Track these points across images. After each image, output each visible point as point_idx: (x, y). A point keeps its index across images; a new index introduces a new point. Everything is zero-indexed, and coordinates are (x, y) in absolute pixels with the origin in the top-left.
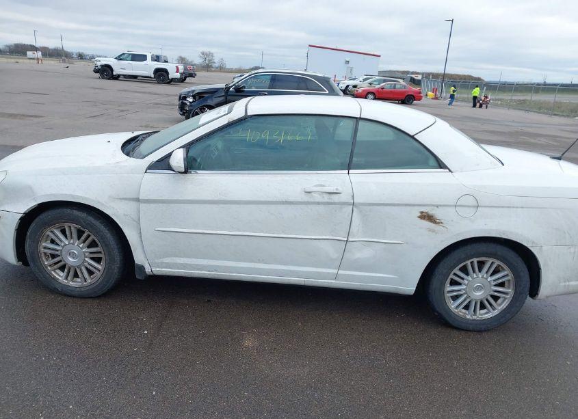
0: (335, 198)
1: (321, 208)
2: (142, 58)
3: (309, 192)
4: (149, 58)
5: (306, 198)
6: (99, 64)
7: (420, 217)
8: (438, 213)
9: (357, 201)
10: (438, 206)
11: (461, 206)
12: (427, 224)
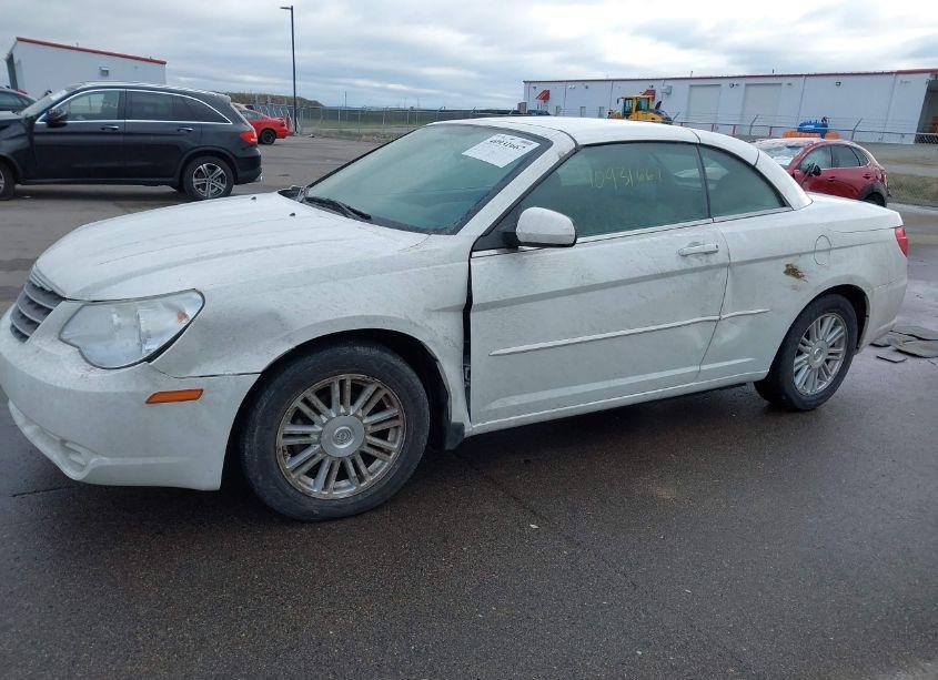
0: (713, 260)
1: (695, 277)
3: (686, 255)
5: (684, 265)
7: (785, 272)
8: (800, 264)
9: (732, 260)
10: (800, 255)
11: (819, 251)
12: (792, 280)
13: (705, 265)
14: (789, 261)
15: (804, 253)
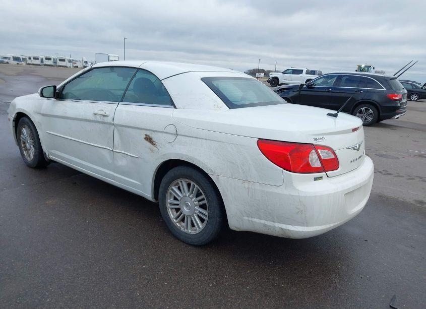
2: (300, 72)
3: (96, 114)
4: (304, 72)
5: (94, 118)
6: (271, 76)
7: (145, 138)
8: (154, 137)
9: (115, 122)
10: (154, 131)
11: (167, 133)
12: (148, 144)
13: (102, 121)
14: (148, 133)
15: (156, 131)
